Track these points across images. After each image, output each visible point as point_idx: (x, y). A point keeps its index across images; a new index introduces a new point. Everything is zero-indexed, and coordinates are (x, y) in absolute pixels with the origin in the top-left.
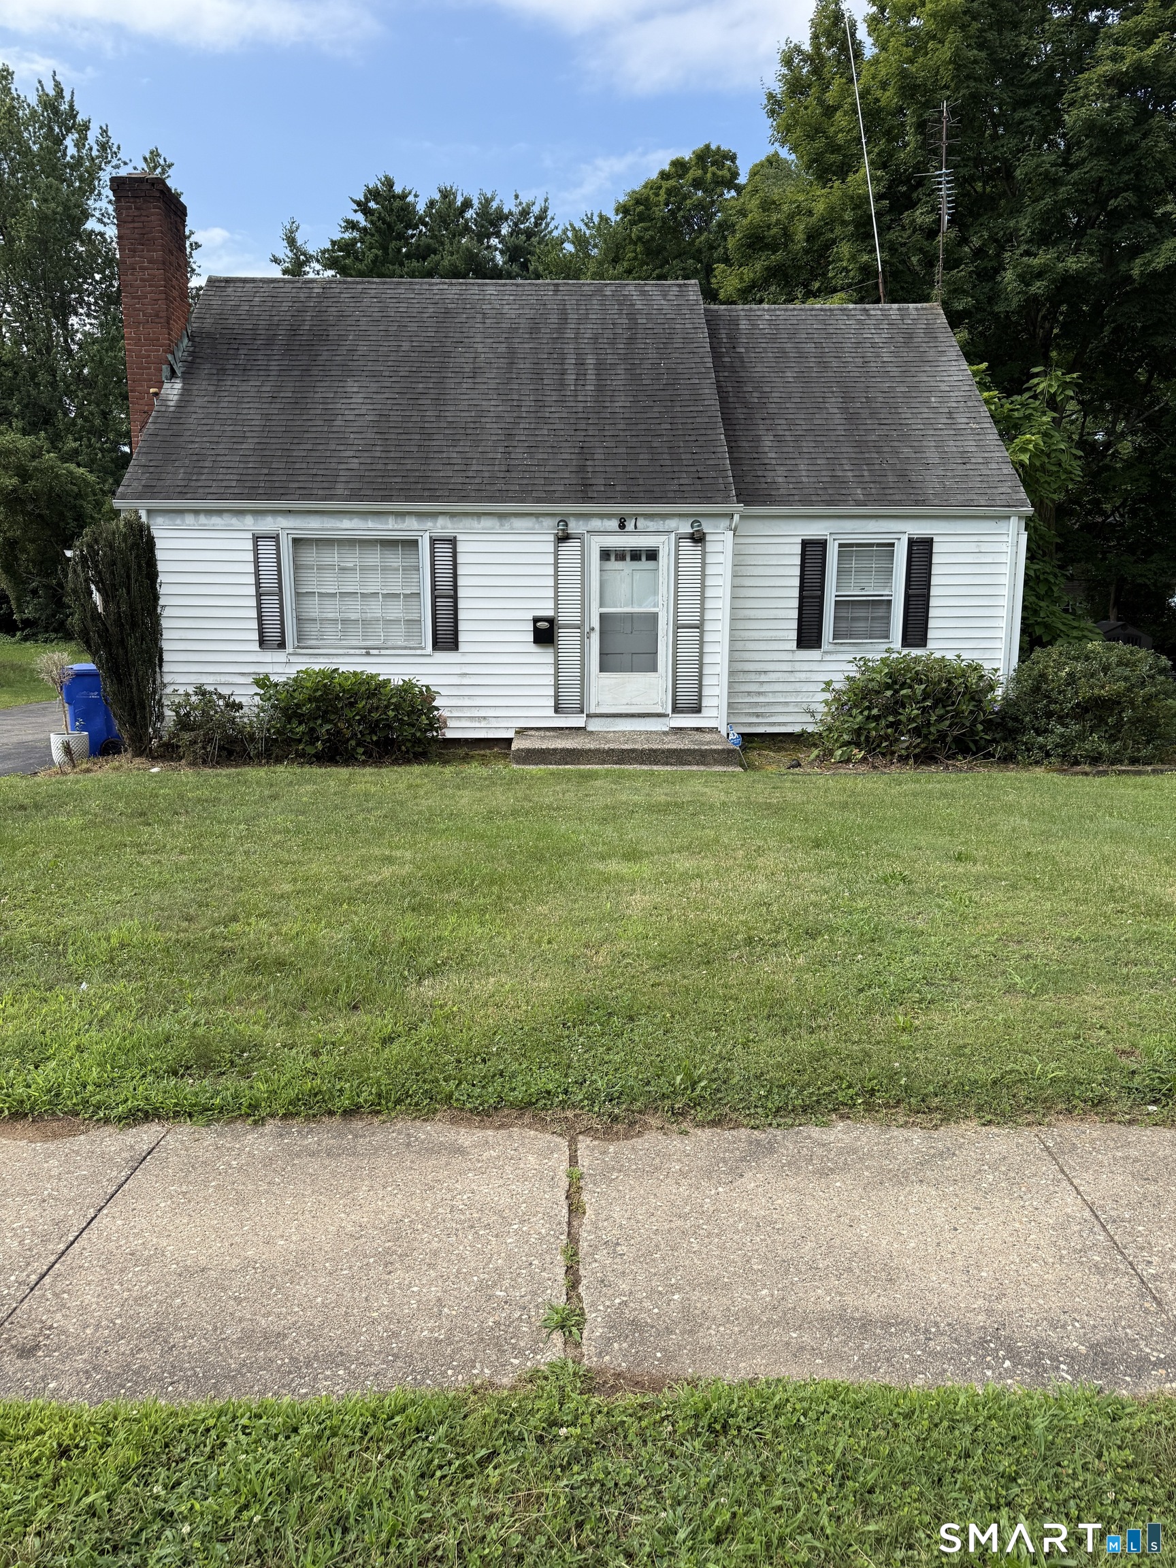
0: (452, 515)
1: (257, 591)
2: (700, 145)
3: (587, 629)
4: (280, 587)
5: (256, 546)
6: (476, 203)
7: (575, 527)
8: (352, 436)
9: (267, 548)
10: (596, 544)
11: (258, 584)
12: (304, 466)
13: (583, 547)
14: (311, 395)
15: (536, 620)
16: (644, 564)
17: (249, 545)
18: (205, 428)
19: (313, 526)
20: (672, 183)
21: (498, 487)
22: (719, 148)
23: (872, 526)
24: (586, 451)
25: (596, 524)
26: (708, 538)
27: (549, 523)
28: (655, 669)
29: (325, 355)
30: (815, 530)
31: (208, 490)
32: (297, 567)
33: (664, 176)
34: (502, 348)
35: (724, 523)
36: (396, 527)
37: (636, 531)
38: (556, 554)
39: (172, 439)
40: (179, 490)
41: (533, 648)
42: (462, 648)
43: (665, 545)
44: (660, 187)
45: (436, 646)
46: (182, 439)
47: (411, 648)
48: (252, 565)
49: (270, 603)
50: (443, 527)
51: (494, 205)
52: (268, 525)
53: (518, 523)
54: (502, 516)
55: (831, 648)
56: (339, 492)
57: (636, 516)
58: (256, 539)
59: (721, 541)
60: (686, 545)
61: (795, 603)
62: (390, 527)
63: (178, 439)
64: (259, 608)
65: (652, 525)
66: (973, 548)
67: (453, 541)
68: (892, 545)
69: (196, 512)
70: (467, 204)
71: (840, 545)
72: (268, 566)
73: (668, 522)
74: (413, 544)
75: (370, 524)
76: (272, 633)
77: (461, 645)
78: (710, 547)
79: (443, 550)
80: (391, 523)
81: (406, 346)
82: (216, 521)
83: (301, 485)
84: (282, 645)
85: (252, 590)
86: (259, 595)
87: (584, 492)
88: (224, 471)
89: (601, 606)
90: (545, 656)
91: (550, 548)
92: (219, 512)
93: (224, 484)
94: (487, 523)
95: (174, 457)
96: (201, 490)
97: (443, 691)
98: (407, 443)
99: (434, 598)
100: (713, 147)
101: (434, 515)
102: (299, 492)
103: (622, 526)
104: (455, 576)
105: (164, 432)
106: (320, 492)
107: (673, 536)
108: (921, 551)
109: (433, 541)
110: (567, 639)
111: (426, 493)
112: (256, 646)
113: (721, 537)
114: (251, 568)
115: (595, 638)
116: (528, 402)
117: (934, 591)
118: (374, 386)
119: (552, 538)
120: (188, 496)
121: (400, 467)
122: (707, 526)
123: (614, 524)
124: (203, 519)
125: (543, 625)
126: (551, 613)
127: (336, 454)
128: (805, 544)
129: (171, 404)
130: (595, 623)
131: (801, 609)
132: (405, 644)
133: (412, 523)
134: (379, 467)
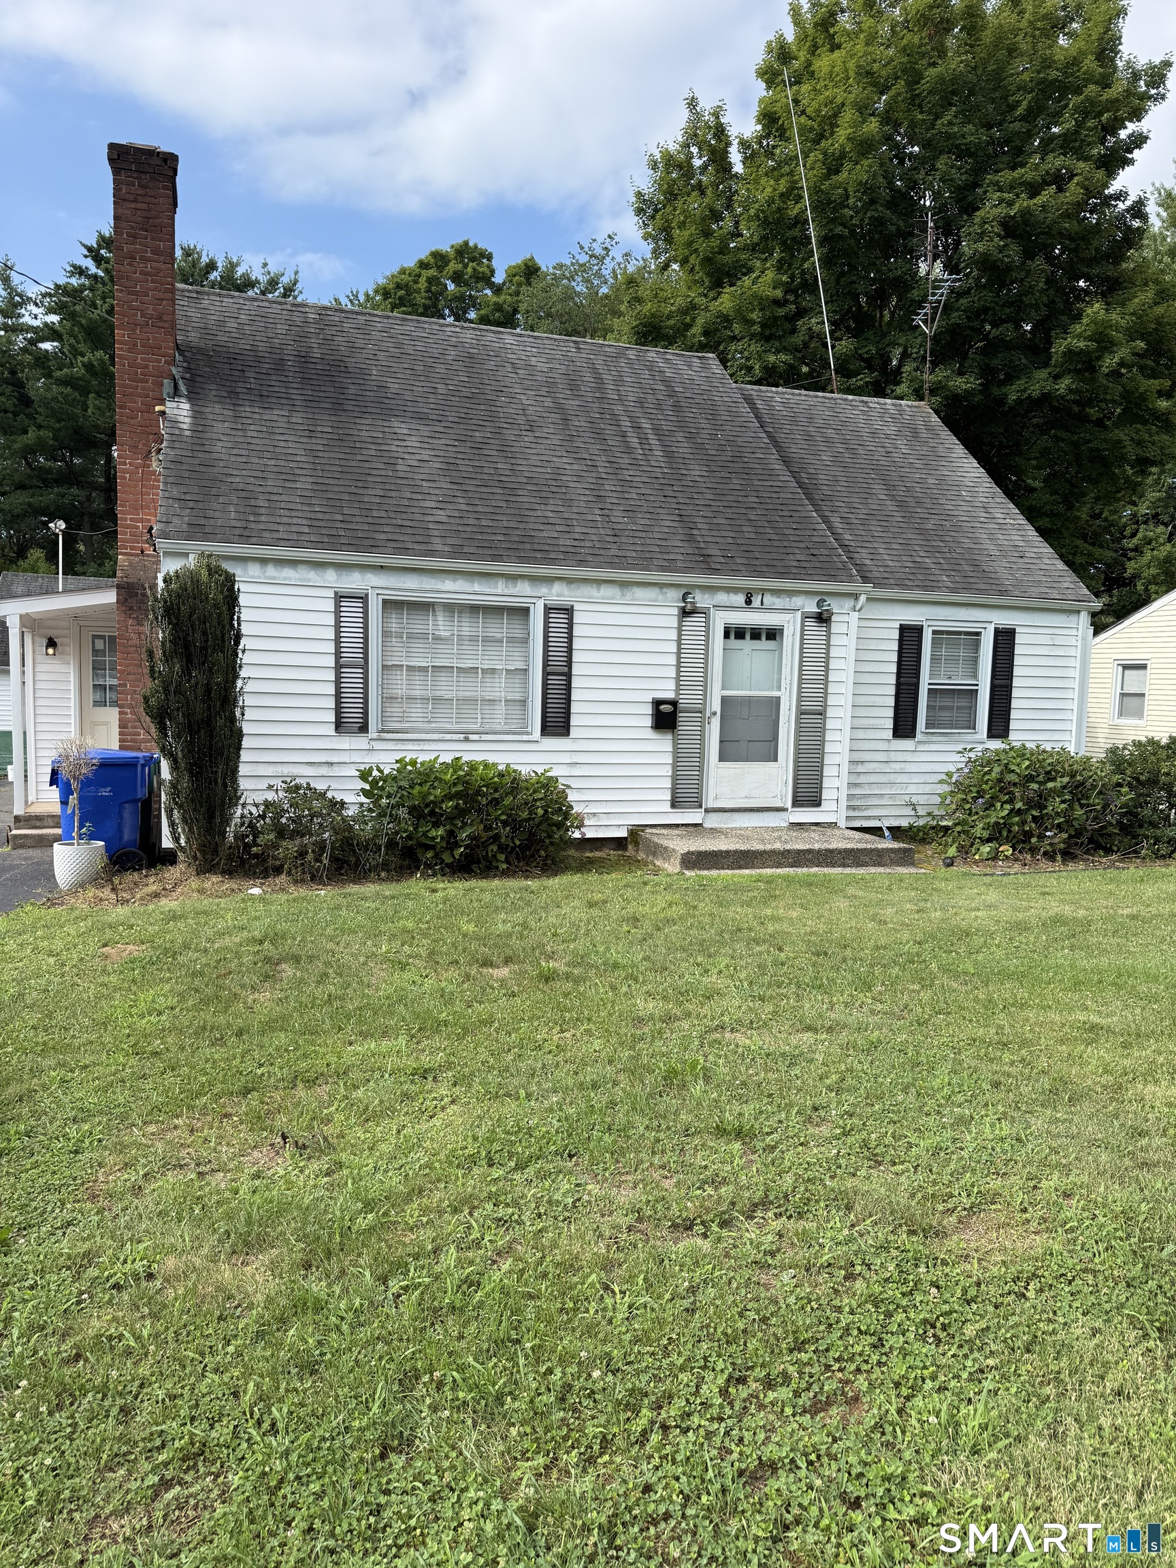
0: (570, 581)
1: (337, 662)
2: (459, 241)
3: (708, 714)
4: (366, 659)
5: (338, 606)
6: (220, 265)
7: (702, 600)
8: (424, 484)
9: (351, 610)
10: (720, 620)
11: (338, 654)
12: (384, 514)
13: (707, 622)
14: (356, 433)
15: (657, 703)
16: (764, 644)
17: (330, 606)
18: (240, 459)
19: (410, 586)
20: (432, 272)
21: (612, 552)
22: (476, 246)
23: (963, 614)
24: (686, 519)
25: (722, 598)
26: (834, 618)
27: (674, 595)
28: (776, 760)
29: (352, 390)
30: (912, 615)
31: (276, 535)
32: (386, 634)
33: (423, 265)
34: (548, 402)
35: (849, 603)
36: (506, 592)
37: (763, 608)
38: (680, 630)
39: (202, 469)
40: (237, 532)
41: (650, 734)
42: (574, 732)
43: (791, 625)
44: (419, 276)
45: (546, 730)
46: (216, 470)
47: (514, 733)
48: (332, 630)
49: (352, 677)
50: (559, 594)
51: (240, 271)
52: (355, 582)
53: (641, 594)
54: (624, 585)
55: (925, 738)
56: (440, 547)
57: (763, 591)
58: (339, 598)
59: (846, 621)
60: (810, 623)
61: (892, 690)
62: (499, 591)
63: (209, 470)
64: (338, 682)
65: (778, 602)
66: (1047, 640)
67: (569, 611)
68: (978, 634)
69: (263, 561)
70: (212, 266)
71: (934, 632)
72: (352, 632)
73: (794, 599)
74: (524, 612)
75: (477, 587)
76: (352, 713)
77: (572, 730)
78: (835, 628)
79: (558, 619)
80: (500, 587)
81: (441, 389)
82: (288, 573)
83: (390, 537)
84: (364, 728)
85: (331, 661)
86: (338, 667)
87: (705, 564)
88: (286, 513)
89: (723, 688)
90: (663, 743)
91: (674, 622)
92: (293, 563)
93: (294, 529)
94: (607, 591)
95: (214, 491)
96: (266, 534)
97: (574, 783)
98: (491, 497)
99: (546, 674)
100: (471, 244)
101: (549, 580)
102: (390, 544)
103: (748, 602)
104: (570, 650)
105: (189, 460)
106: (416, 546)
107: (799, 613)
108: (1005, 640)
109: (548, 610)
110: (686, 723)
111: (539, 555)
112: (331, 730)
113: (845, 618)
114: (331, 634)
115: (716, 723)
116: (601, 461)
117: (1016, 682)
118: (425, 430)
119: (675, 611)
120: (254, 540)
121: (495, 524)
122: (834, 605)
123: (740, 599)
124: (271, 571)
125: (665, 708)
126: (671, 695)
127: (415, 503)
128: (903, 629)
129: (185, 427)
130: (716, 706)
131: (897, 696)
132: (506, 728)
133: (524, 588)
134: (471, 521)
